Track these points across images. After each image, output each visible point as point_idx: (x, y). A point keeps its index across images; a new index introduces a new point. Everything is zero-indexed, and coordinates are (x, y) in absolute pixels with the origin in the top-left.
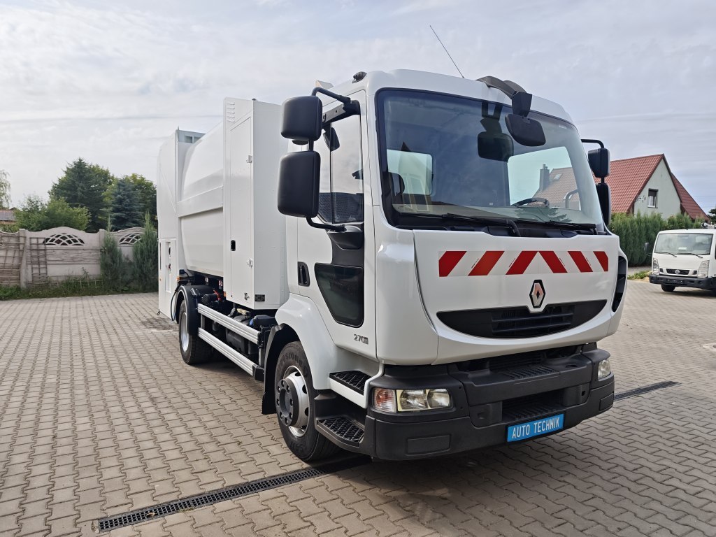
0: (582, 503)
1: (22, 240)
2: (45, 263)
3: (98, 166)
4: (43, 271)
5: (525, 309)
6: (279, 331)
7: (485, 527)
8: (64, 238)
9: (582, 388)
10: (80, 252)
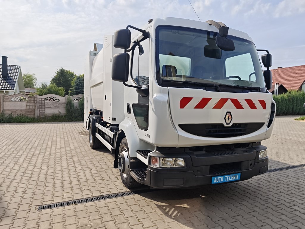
0: (248, 213)
1: (36, 99)
2: (44, 108)
3: (69, 71)
4: (43, 112)
5: (222, 125)
6: (120, 133)
7: (199, 220)
8: (52, 98)
9: (250, 162)
10: (58, 104)
